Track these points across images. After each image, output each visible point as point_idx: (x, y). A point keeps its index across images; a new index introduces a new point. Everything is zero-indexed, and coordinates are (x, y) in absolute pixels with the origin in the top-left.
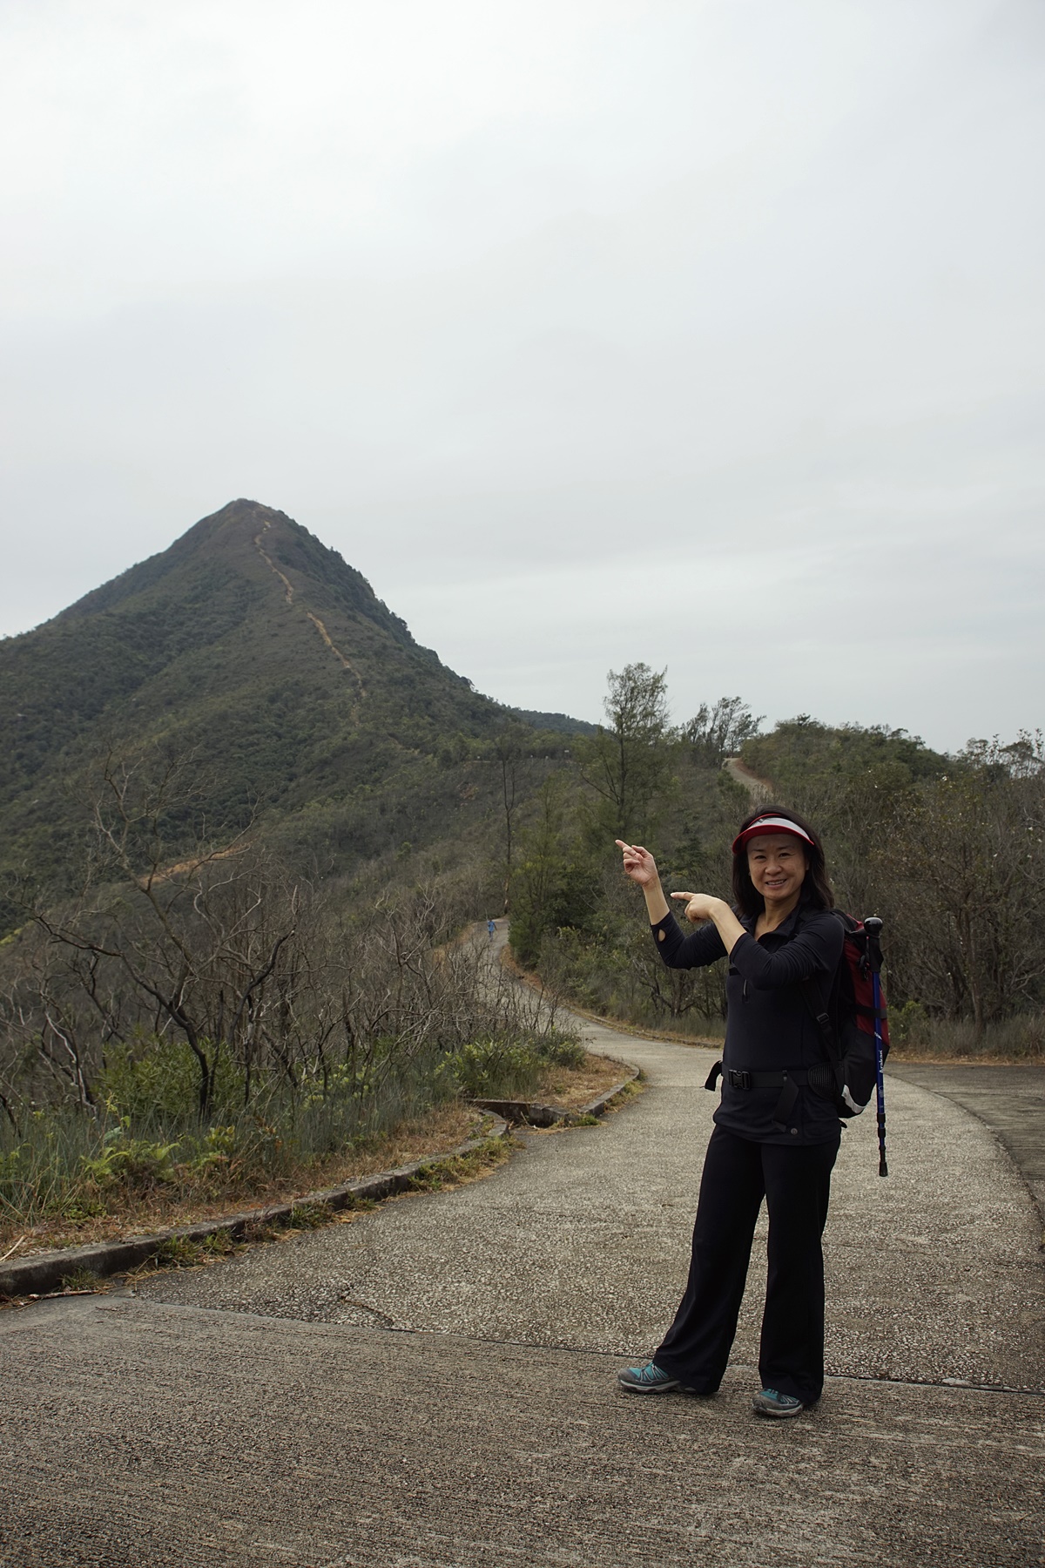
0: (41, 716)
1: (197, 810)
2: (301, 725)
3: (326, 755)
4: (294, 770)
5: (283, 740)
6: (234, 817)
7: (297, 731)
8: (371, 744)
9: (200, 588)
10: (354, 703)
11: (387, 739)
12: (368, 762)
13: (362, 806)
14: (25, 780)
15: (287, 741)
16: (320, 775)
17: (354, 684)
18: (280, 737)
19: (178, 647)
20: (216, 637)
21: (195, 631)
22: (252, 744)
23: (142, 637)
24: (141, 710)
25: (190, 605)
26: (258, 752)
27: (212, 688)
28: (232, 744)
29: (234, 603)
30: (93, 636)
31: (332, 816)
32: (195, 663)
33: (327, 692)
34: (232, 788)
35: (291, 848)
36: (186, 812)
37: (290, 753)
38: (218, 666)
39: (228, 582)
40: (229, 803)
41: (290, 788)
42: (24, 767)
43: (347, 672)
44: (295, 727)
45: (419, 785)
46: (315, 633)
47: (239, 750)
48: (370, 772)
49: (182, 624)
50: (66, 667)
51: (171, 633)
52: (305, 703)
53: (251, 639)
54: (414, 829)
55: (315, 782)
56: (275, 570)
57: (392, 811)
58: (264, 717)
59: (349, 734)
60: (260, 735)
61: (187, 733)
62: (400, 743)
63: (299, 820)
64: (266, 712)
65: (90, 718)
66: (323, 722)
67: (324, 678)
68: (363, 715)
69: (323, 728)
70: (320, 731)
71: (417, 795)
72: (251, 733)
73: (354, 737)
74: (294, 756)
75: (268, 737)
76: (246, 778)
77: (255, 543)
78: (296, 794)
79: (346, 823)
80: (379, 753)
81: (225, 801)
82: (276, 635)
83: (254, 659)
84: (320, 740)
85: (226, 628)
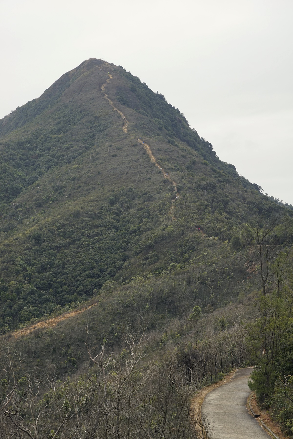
1: (56, 283)
2: (133, 220)
3: (149, 242)
4: (127, 253)
5: (119, 231)
6: (83, 288)
7: (129, 225)
8: (183, 233)
9: (62, 123)
10: (171, 203)
11: (195, 230)
12: (180, 246)
13: (174, 279)
15: (122, 232)
16: (145, 256)
17: (172, 190)
18: (117, 229)
19: (47, 166)
20: (73, 158)
21: (59, 154)
22: (97, 235)
23: (21, 159)
24: (19, 211)
25: (55, 136)
26: (101, 240)
27: (70, 195)
28: (82, 234)
29: (86, 133)
31: (151, 286)
32: (57, 177)
33: (151, 196)
34: (82, 267)
35: (121, 310)
36: (49, 284)
37: (125, 241)
38: (74, 179)
39: (82, 118)
40: (80, 278)
41: (124, 266)
43: (166, 181)
44: (128, 222)
45: (216, 264)
46: (144, 154)
47: (87, 239)
48: (181, 254)
49: (49, 149)
51: (41, 155)
52: (136, 204)
53: (97, 159)
54: (212, 296)
55: (142, 262)
56: (115, 109)
57: (196, 283)
58: (106, 215)
59: (167, 226)
60: (103, 228)
61: (51, 227)
62: (204, 233)
63: (127, 289)
64: (107, 211)
66: (148, 218)
67: (150, 186)
68: (177, 212)
70: (146, 224)
71: (214, 270)
72: (96, 227)
73: (170, 228)
74: (127, 242)
75: (108, 229)
76: (93, 259)
77: (101, 90)
78: (128, 270)
79: (162, 291)
80: (189, 240)
81: (77, 276)
82: (115, 156)
83: (99, 173)
84: (146, 231)
85: (80, 151)
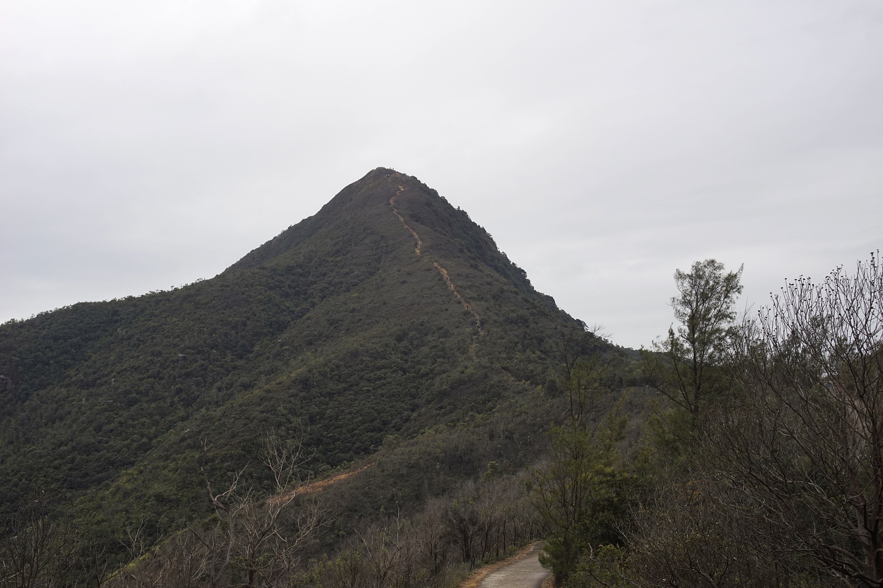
0: (198, 356)
1: (328, 438)
2: (424, 360)
3: (444, 387)
4: (416, 401)
5: (408, 374)
6: (361, 444)
7: (420, 366)
8: (486, 376)
9: (341, 243)
10: (472, 340)
11: (500, 372)
12: (483, 393)
13: (473, 433)
14: (182, 413)
15: (411, 375)
16: (439, 405)
17: (473, 323)
18: (405, 371)
19: (321, 295)
20: (353, 286)
21: (336, 280)
22: (379, 379)
23: (290, 287)
24: (285, 349)
25: (332, 259)
26: (384, 385)
27: (348, 330)
28: (361, 378)
29: (370, 256)
30: (247, 286)
31: (444, 441)
32: (333, 308)
33: (448, 331)
34: (360, 418)
35: (404, 471)
36: (318, 440)
37: (414, 386)
38: (353, 310)
39: (365, 237)
40: (357, 432)
41: (412, 418)
42: (182, 400)
43: (466, 314)
44: (418, 363)
45: (526, 413)
46: (440, 280)
47: (367, 384)
48: (484, 403)
49: (324, 275)
50: (223, 313)
51: (315, 283)
52: (429, 341)
53: (382, 286)
54: (521, 454)
55: (434, 412)
56: (406, 227)
57: (500, 437)
58: (391, 354)
59: (466, 368)
60: (387, 370)
61: (322, 369)
62: (512, 376)
63: (413, 445)
64: (393, 350)
65: (241, 358)
66: (444, 357)
67: (447, 319)
68: (480, 351)
69: (443, 363)
70: (440, 366)
71: (524, 421)
72: (379, 368)
73: (470, 370)
74: (417, 388)
75: (393, 372)
76: (373, 408)
77: (390, 204)
78: (417, 423)
79: (457, 447)
80: (493, 385)
81: (353, 430)
82: (404, 282)
83: (385, 303)
84: (440, 374)
85: (363, 277)
